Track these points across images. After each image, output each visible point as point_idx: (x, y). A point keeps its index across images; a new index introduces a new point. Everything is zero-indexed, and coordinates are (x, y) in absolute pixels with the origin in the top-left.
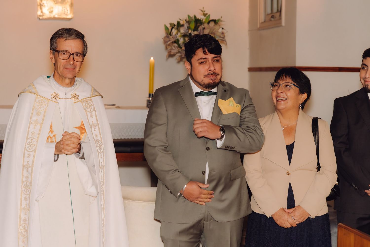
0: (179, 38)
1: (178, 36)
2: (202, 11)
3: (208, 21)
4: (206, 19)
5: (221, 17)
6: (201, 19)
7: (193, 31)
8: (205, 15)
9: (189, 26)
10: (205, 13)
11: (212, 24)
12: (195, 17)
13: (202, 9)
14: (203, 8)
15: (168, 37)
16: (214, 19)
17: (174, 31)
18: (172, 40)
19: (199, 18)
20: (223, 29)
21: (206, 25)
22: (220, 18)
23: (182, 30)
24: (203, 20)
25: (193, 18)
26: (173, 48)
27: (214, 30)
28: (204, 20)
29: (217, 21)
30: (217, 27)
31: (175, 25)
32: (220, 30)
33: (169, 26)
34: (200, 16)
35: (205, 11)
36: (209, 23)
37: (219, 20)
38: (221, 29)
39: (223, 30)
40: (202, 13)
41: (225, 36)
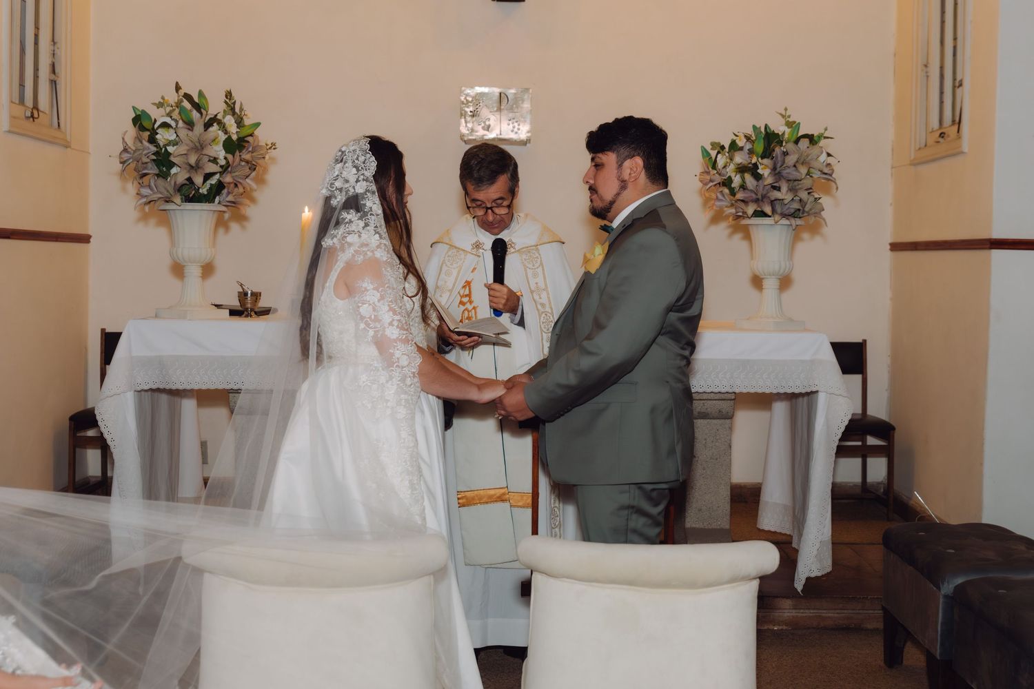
0: (733, 175)
1: (730, 170)
2: (783, 116)
3: (794, 138)
4: (792, 133)
5: (826, 129)
6: (780, 134)
7: (760, 159)
8: (790, 124)
9: (753, 148)
10: (791, 120)
11: (804, 143)
12: (766, 126)
13: (784, 113)
14: (786, 109)
15: (708, 173)
16: (810, 133)
17: (721, 161)
18: (718, 179)
19: (776, 132)
20: (829, 155)
21: (790, 147)
22: (823, 131)
23: (739, 158)
24: (784, 133)
25: (763, 130)
26: (720, 197)
27: (807, 156)
28: (786, 136)
29: (816, 139)
30: (814, 151)
31: (723, 148)
32: (823, 157)
33: (708, 148)
34: (779, 127)
35: (789, 117)
36: (797, 142)
37: (821, 136)
38: (824, 155)
39: (830, 160)
40: (783, 121)
41: (833, 171)
